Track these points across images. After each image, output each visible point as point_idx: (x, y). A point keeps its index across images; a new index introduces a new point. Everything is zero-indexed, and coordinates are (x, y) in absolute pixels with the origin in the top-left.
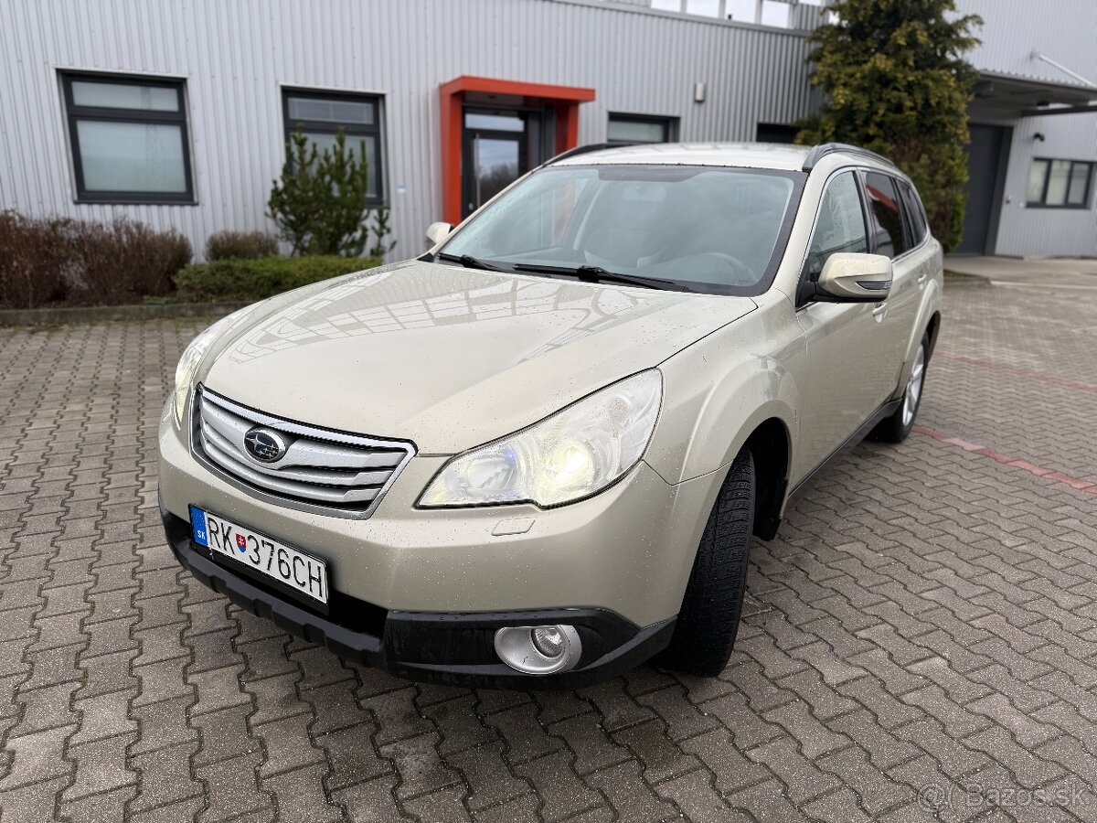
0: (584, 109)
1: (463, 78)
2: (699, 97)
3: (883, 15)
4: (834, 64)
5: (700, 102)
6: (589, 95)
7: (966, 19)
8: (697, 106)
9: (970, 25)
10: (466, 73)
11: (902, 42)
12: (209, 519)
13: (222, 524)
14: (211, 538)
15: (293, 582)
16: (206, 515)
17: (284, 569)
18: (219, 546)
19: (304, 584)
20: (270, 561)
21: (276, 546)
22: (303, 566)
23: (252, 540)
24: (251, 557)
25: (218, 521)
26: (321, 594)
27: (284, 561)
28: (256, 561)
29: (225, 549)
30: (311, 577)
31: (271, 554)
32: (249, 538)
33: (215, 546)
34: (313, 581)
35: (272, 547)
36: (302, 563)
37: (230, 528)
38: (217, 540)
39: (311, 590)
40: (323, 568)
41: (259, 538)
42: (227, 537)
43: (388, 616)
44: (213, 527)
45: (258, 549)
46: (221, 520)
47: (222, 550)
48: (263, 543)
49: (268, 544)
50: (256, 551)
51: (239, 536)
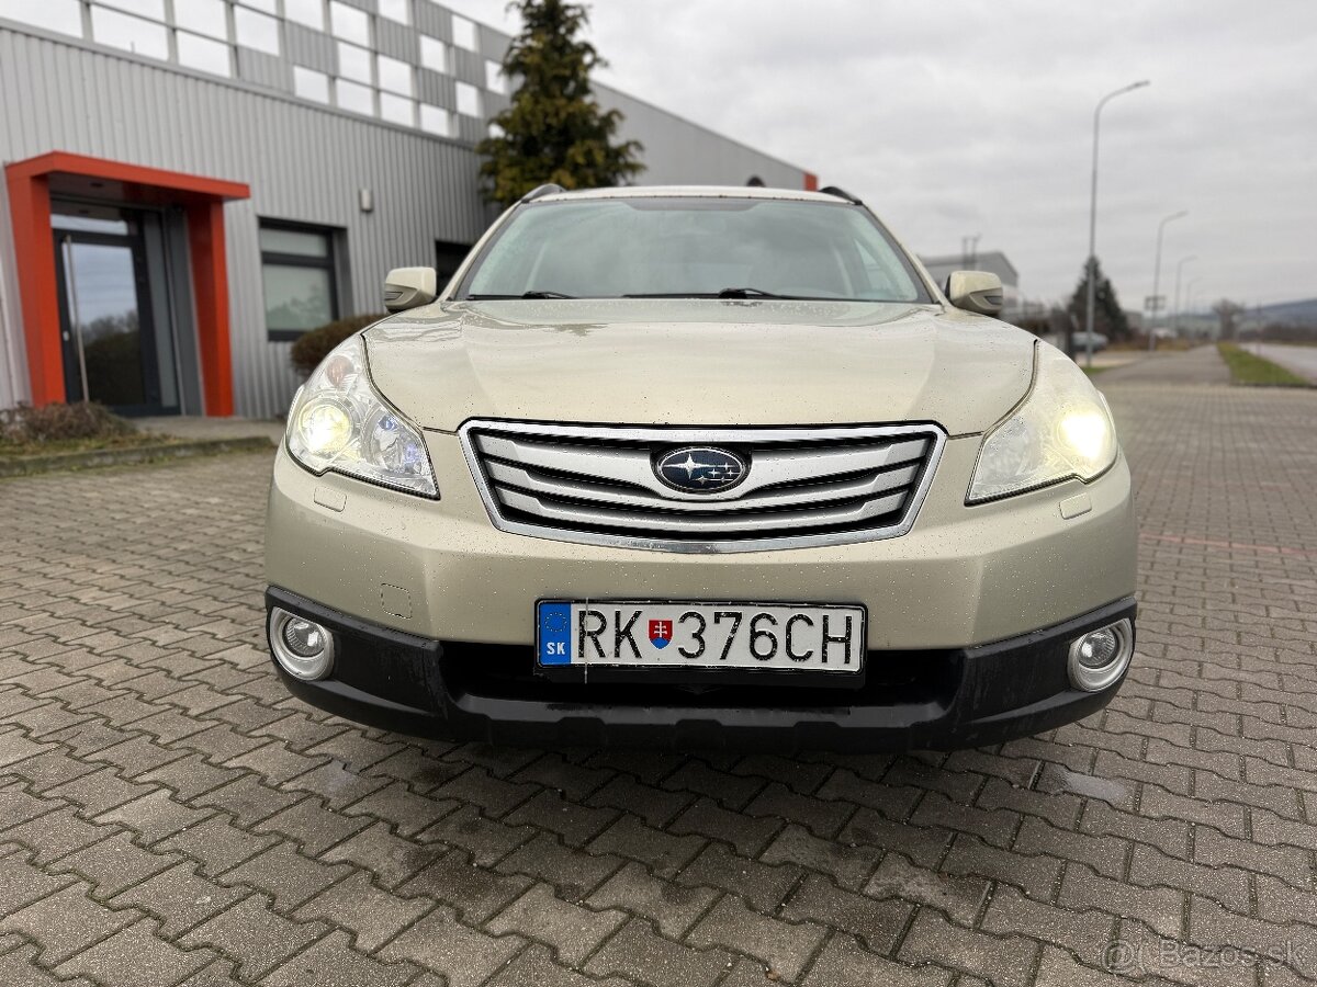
0: (231, 210)
1: (54, 154)
2: (366, 205)
3: (554, 132)
4: (513, 179)
5: (369, 212)
6: (241, 192)
7: (628, 144)
8: (364, 216)
9: (632, 149)
10: (59, 147)
11: (581, 160)
12: (582, 614)
13: (618, 614)
14: (582, 647)
15: (780, 662)
16: (576, 609)
17: (763, 646)
18: (602, 654)
19: (809, 654)
20: (730, 640)
21: (749, 613)
22: (810, 628)
23: (690, 620)
24: (681, 650)
25: (608, 611)
26: (847, 661)
27: (764, 633)
28: (695, 652)
29: (617, 655)
30: (826, 639)
31: (734, 631)
32: (683, 618)
33: (592, 658)
34: (830, 645)
35: (738, 617)
36: (810, 623)
37: (637, 615)
38: (597, 645)
39: (825, 660)
40: (857, 616)
41: (708, 612)
42: (627, 632)
43: (970, 655)
44: (593, 624)
45: (702, 630)
46: (617, 608)
47: (610, 660)
48: (718, 617)
49: (729, 615)
50: (697, 636)
51: (657, 623)
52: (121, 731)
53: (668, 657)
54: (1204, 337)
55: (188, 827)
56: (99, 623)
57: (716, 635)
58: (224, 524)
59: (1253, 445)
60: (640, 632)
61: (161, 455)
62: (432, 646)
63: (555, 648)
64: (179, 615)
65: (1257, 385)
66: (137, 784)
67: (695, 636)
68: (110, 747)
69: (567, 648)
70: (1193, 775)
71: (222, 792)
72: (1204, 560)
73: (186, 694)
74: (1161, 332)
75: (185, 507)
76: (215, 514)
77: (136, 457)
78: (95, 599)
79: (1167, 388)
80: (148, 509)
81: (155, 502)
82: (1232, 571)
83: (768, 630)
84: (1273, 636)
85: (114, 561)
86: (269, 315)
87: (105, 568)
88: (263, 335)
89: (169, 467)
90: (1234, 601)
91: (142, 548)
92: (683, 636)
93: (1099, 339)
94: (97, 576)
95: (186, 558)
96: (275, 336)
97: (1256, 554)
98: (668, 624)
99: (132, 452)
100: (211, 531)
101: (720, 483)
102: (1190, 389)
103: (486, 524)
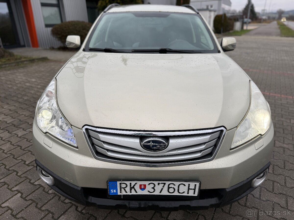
12: (120, 184)
13: (131, 184)
14: (121, 191)
15: (176, 193)
16: (118, 183)
17: (171, 190)
18: (126, 192)
19: (184, 192)
20: (162, 189)
21: (167, 183)
22: (185, 186)
23: (151, 184)
24: (149, 191)
25: (128, 183)
26: (194, 193)
27: (172, 187)
28: (152, 191)
29: (131, 192)
30: (189, 189)
31: (163, 187)
32: (149, 184)
33: (124, 193)
34: (190, 190)
35: (165, 184)
36: (185, 185)
37: (136, 184)
38: (125, 190)
39: (188, 193)
40: (198, 184)
41: (156, 183)
42: (133, 187)
43: (228, 190)
44: (124, 186)
45: (154, 187)
46: (130, 182)
47: (129, 193)
48: (159, 184)
49: (162, 183)
50: (153, 188)
51: (142, 185)
52: (9, 170)
53: (145, 192)
54: (274, 19)
55: (25, 208)
56: (4, 128)
57: (158, 188)
58: (36, 89)
59: (286, 58)
60: (137, 187)
61: (20, 63)
62: (79, 189)
63: (113, 191)
64: (24, 125)
65: (287, 37)
66: (13, 191)
67: (152, 188)
68: (6, 176)
69: (117, 191)
70: (273, 183)
71: (33, 194)
72: (275, 102)
73: (25, 156)
74: (264, 17)
75: (26, 82)
76: (33, 85)
77: (14, 64)
78: (3, 118)
79: (265, 37)
80: (17, 84)
81: (19, 81)
82: (281, 105)
83: (173, 187)
84: (292, 130)
85: (8, 104)
86: (45, 18)
87: (6, 107)
88: (44, 26)
89: (23, 67)
90: (282, 117)
91: (15, 98)
92: (149, 188)
93: (250, 20)
94: (4, 110)
95: (26, 102)
96: (47, 26)
97: (287, 99)
98: (145, 186)
99: (13, 63)
100: (33, 92)
101: (160, 149)
102: (271, 38)
103: (92, 157)
